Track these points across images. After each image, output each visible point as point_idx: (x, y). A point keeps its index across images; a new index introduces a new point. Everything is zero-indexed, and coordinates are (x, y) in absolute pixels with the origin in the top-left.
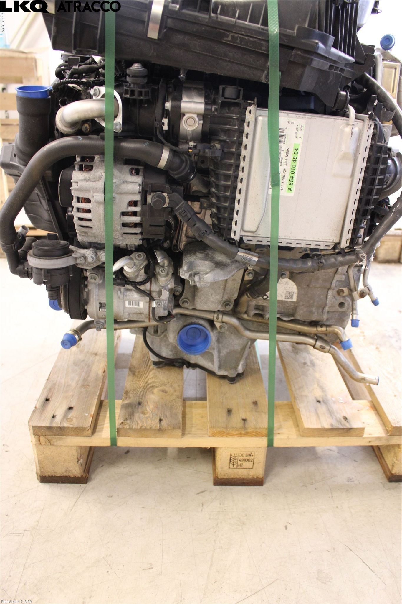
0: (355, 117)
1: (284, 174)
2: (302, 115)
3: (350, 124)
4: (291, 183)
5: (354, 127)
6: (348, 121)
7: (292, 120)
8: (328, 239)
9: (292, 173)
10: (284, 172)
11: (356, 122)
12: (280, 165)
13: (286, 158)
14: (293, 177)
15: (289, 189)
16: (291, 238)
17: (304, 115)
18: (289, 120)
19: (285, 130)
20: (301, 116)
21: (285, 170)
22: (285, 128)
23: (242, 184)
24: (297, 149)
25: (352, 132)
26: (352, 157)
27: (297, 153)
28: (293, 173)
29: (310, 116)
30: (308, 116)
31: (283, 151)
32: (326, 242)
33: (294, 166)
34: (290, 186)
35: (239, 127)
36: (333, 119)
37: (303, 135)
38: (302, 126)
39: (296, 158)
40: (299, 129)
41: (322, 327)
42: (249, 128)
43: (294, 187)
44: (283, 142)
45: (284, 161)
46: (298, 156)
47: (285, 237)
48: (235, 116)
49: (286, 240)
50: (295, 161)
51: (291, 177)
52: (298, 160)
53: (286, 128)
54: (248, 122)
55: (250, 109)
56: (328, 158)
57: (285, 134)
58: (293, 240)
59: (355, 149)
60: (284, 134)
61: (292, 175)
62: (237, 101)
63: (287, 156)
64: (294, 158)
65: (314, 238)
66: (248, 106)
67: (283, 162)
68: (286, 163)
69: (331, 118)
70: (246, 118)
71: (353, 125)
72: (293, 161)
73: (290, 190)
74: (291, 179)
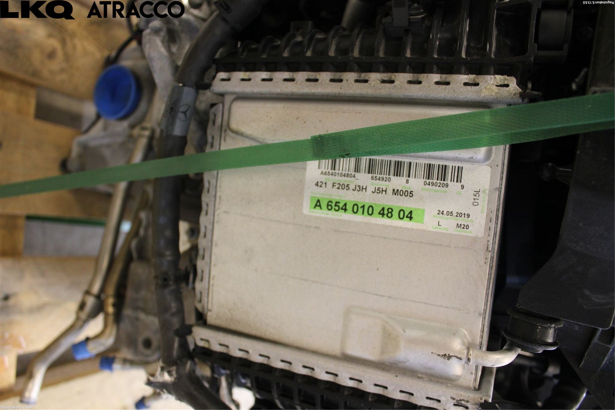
0: (488, 365)
1: (352, 187)
2: (496, 228)
3: (471, 352)
4: (331, 206)
5: (463, 362)
6: (478, 347)
7: (483, 199)
8: (212, 298)
9: (356, 207)
10: (357, 188)
11: (477, 367)
12: (372, 177)
13: (390, 191)
14: (345, 210)
15: (318, 201)
16: (216, 213)
17: (495, 234)
18: (484, 192)
19: (459, 184)
20: (493, 225)
21: (361, 189)
22: (463, 183)
23: (328, 81)
24: (411, 218)
25: (449, 357)
26: (387, 358)
27: (402, 216)
28: (355, 210)
29: (493, 248)
30: (494, 243)
31: (407, 181)
32: (208, 293)
33: (370, 210)
34: (324, 204)
35: (465, 63)
36: (485, 311)
37: (444, 231)
38: (467, 227)
39: (390, 215)
40: (462, 221)
41: (114, 305)
42: (462, 85)
43: (323, 213)
44: (428, 181)
45: (382, 185)
46: (395, 222)
47: (218, 199)
48: (492, 47)
49: (213, 203)
50: (383, 215)
51: (345, 205)
52: (385, 221)
53: (463, 187)
54: (477, 81)
55: (511, 85)
56: (389, 297)
57: (447, 185)
58: (212, 218)
59: (407, 364)
60: (449, 182)
61: (349, 207)
62: (532, 46)
63: (396, 192)
64: (390, 211)
65: (215, 265)
66: (516, 78)
67: (380, 182)
68: (379, 191)
69: (486, 305)
70: (488, 77)
71: (469, 359)
72: (383, 209)
73: (316, 205)
74: (341, 205)
